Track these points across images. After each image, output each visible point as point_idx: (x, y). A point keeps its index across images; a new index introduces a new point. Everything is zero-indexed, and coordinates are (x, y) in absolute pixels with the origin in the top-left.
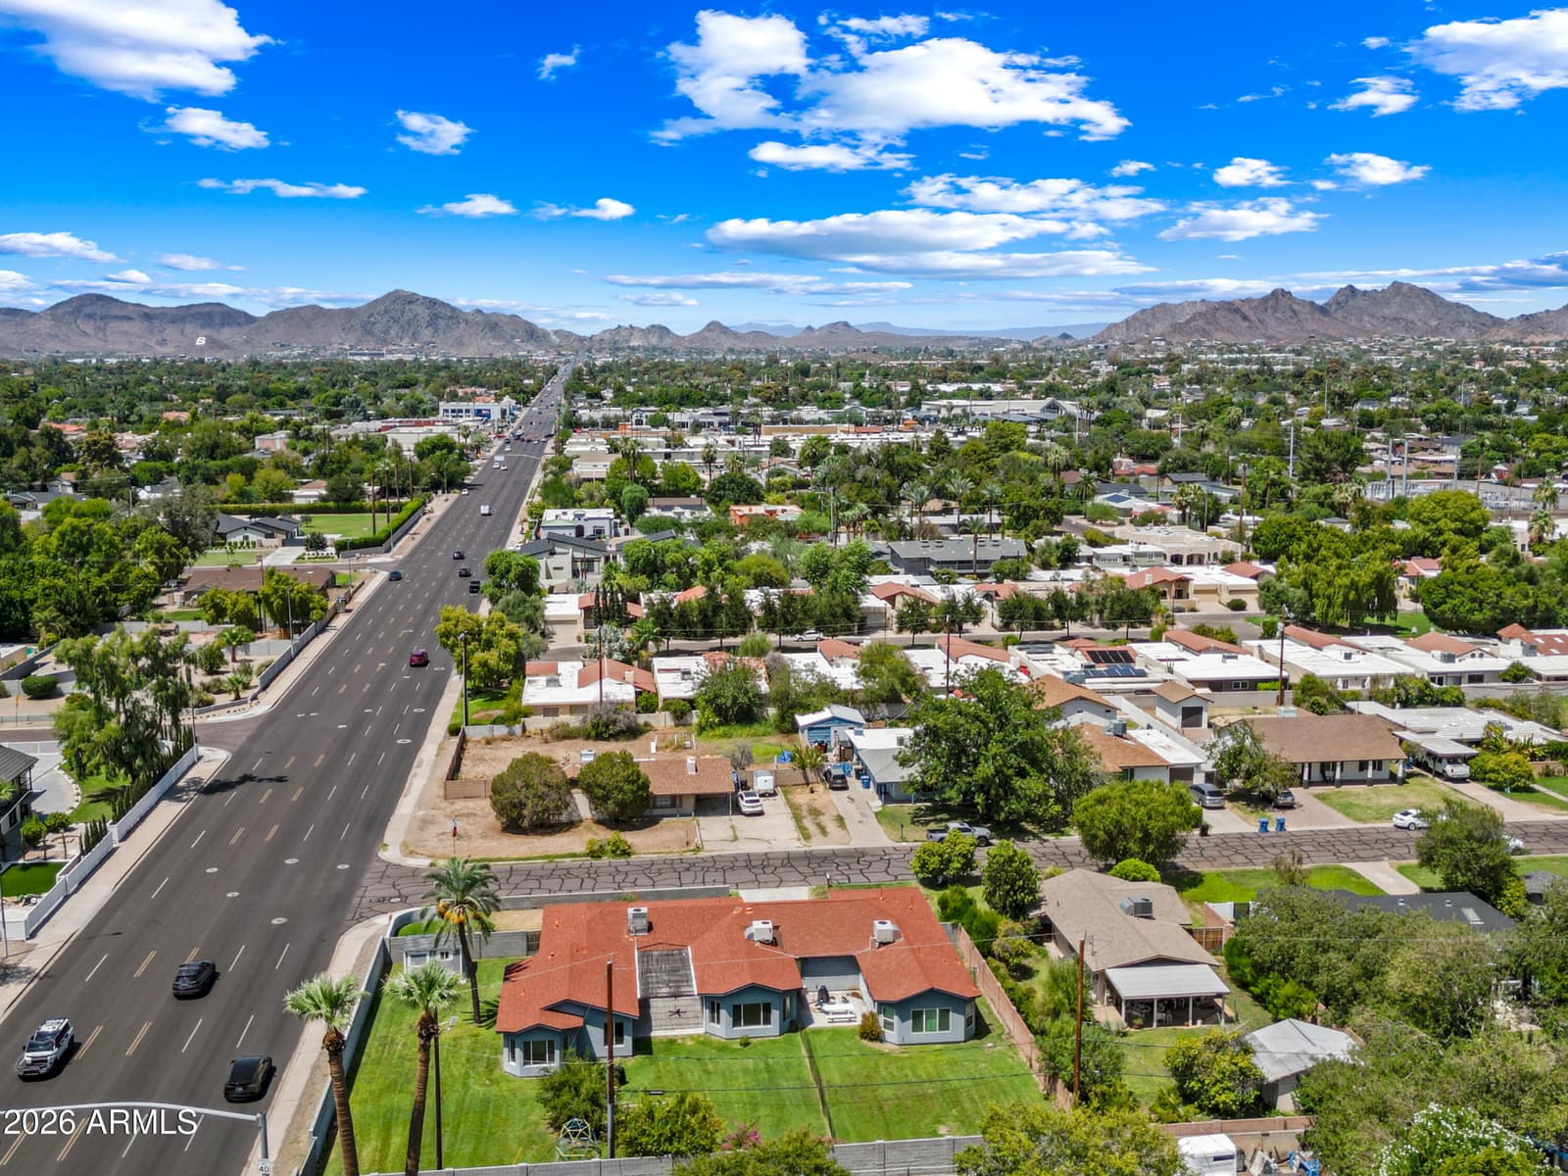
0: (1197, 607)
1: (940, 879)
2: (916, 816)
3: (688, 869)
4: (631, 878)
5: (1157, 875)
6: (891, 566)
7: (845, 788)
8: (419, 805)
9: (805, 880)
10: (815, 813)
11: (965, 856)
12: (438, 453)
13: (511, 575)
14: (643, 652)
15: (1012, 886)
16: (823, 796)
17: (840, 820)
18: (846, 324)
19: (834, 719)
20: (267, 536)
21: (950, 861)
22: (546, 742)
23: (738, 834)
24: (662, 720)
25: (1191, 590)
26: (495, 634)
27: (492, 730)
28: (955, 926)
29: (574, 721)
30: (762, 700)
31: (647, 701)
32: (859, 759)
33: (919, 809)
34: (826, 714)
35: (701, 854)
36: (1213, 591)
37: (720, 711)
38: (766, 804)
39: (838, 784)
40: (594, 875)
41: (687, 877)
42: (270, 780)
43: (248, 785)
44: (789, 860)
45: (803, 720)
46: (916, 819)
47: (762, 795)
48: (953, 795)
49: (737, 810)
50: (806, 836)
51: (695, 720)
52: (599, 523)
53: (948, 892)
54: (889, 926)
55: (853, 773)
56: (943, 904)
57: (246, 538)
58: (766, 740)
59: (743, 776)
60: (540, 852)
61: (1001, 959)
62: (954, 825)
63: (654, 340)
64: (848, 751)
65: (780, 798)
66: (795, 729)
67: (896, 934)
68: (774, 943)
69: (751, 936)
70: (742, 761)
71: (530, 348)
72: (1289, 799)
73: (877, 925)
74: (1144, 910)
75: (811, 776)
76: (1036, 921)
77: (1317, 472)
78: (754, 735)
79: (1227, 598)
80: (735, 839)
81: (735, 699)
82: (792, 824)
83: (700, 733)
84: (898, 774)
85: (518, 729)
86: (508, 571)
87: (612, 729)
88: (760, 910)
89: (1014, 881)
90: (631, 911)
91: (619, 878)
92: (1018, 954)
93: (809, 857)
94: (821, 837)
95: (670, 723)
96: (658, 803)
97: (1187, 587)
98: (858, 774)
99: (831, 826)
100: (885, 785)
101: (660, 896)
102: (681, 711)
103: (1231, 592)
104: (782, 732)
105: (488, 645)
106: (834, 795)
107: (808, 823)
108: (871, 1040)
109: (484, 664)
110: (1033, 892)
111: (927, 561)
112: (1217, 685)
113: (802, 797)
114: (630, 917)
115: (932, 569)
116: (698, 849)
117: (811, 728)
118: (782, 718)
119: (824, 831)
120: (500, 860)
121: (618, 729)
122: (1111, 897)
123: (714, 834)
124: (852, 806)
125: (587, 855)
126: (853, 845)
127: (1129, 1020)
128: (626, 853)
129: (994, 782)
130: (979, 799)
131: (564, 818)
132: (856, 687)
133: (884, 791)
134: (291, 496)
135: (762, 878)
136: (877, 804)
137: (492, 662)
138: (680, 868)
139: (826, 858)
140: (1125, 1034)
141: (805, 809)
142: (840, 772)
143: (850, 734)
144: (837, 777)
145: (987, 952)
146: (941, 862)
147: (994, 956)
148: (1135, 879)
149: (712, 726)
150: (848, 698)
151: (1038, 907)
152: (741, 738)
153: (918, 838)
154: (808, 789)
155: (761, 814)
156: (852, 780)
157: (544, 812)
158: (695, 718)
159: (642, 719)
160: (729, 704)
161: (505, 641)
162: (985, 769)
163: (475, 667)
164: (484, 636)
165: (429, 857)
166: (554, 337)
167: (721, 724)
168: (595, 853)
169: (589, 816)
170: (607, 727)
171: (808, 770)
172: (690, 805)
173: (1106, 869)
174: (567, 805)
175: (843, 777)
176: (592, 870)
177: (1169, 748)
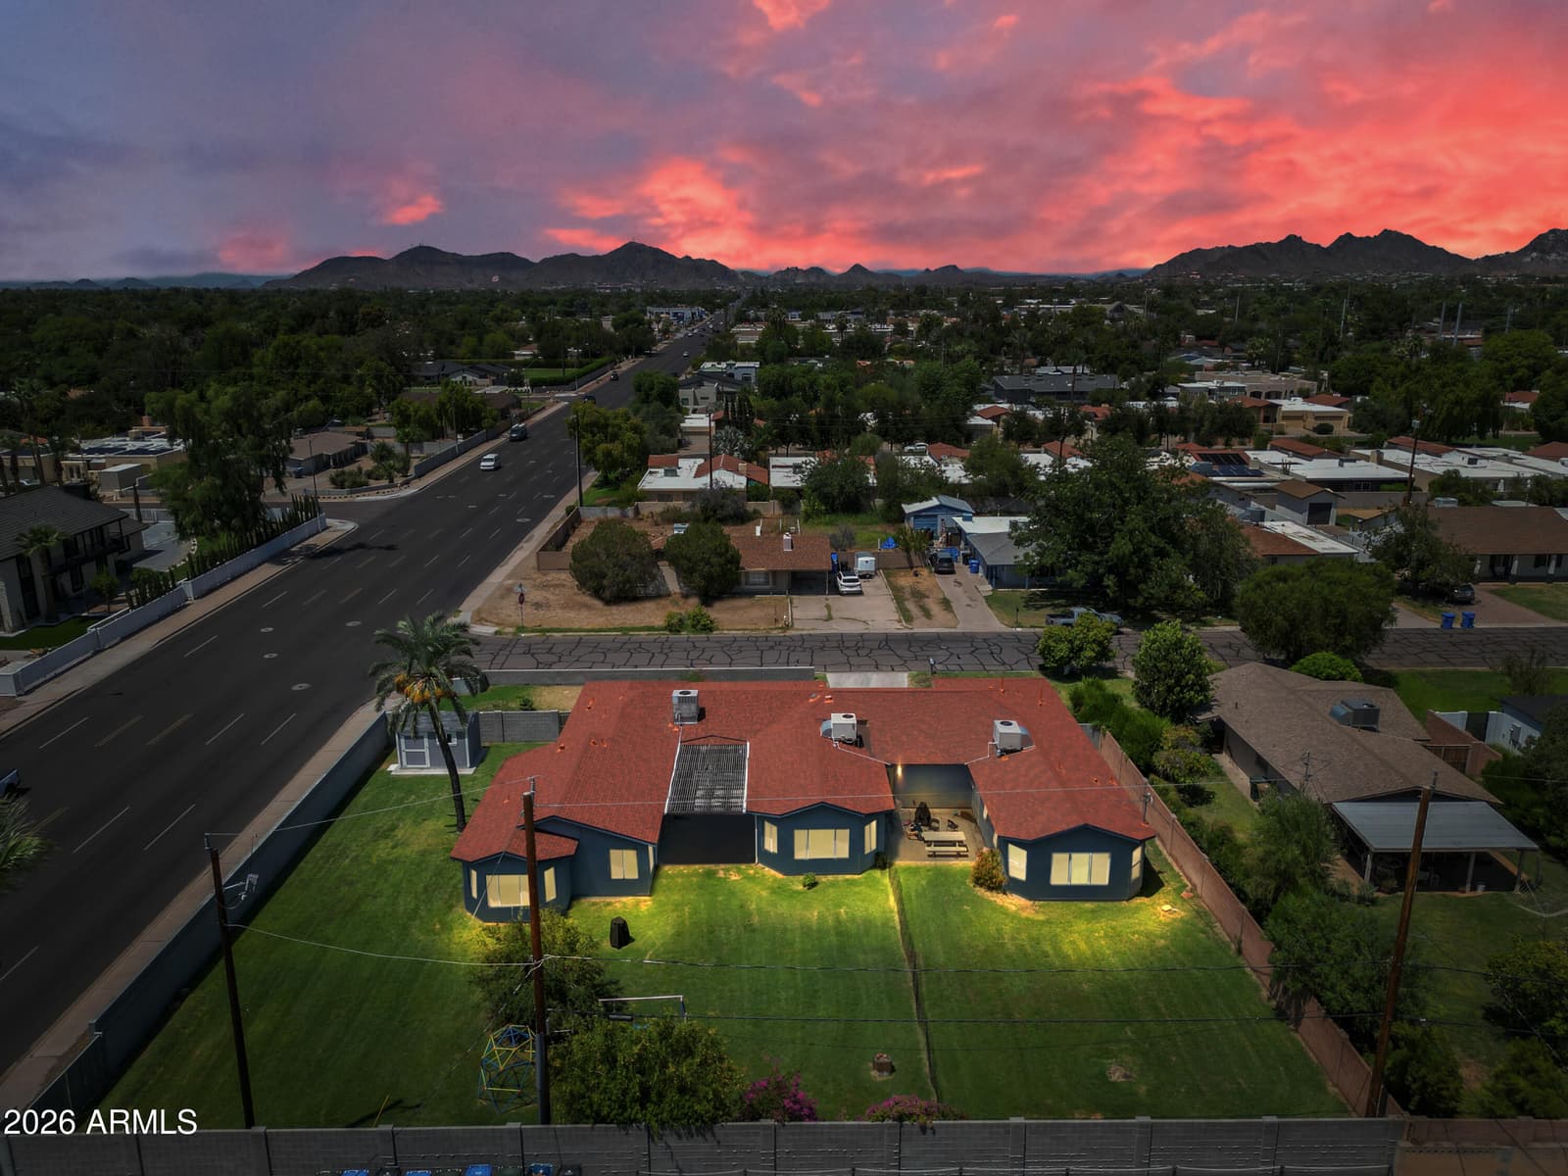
0: (1286, 430)
1: (1067, 671)
2: (1031, 599)
3: (772, 648)
4: (707, 655)
5: (1357, 673)
6: (994, 398)
7: (952, 572)
8: (509, 576)
9: (904, 666)
10: (919, 595)
11: (1100, 644)
12: (630, 326)
13: (654, 392)
14: (761, 453)
15: (1178, 682)
16: (927, 579)
17: (946, 604)
18: (955, 267)
19: (940, 507)
20: (481, 377)
21: (1081, 649)
22: (657, 524)
23: (834, 614)
24: (772, 509)
25: (1279, 416)
26: (620, 429)
27: (605, 512)
28: (1096, 729)
29: (684, 506)
30: (871, 492)
31: (759, 491)
32: (967, 543)
33: (1034, 593)
34: (934, 502)
35: (790, 633)
36: (1299, 416)
37: (826, 499)
38: (866, 585)
39: (944, 567)
40: (666, 650)
41: (769, 656)
42: (381, 548)
43: (359, 550)
44: (887, 642)
45: (909, 508)
46: (1031, 603)
47: (861, 577)
48: (1076, 577)
49: (835, 590)
50: (908, 618)
51: (803, 507)
52: (748, 371)
53: (1080, 685)
54: (1015, 729)
55: (960, 558)
56: (1077, 700)
57: (464, 378)
58: (871, 528)
59: (844, 557)
60: (617, 624)
61: (1167, 778)
62: (1078, 610)
63: (813, 279)
64: (957, 535)
65: (880, 581)
66: (902, 517)
67: (1026, 740)
68: (859, 742)
69: (828, 732)
70: (845, 545)
71: (723, 284)
72: (1469, 594)
73: (1001, 729)
74: (1367, 719)
75: (915, 559)
76: (1207, 726)
77: (1373, 332)
78: (861, 524)
79: (1312, 423)
80: (830, 618)
81: (842, 487)
82: (892, 606)
83: (806, 521)
84: (1012, 556)
85: (630, 511)
86: (652, 389)
87: (720, 513)
88: (844, 700)
89: (1182, 675)
90: (676, 693)
91: (694, 655)
92: (1192, 772)
93: (910, 640)
94: (924, 619)
95: (778, 511)
96: (751, 580)
97: (1275, 413)
98: (966, 559)
99: (936, 609)
100: (996, 567)
101: (733, 676)
102: (788, 499)
103: (1317, 418)
104: (889, 521)
105: (614, 438)
106: (939, 579)
107: (910, 605)
108: (990, 889)
109: (608, 454)
110: (1204, 688)
111: (1028, 393)
112: (1338, 485)
113: (905, 581)
114: (675, 701)
115: (1032, 399)
116: (787, 627)
117: (917, 515)
118: (889, 507)
119: (927, 614)
120: (571, 630)
121: (725, 513)
122: (1311, 700)
123: (807, 613)
124: (959, 590)
125: (665, 629)
126: (959, 629)
127: (1377, 879)
128: (708, 628)
129: (1132, 561)
130: (1110, 581)
131: (651, 589)
132: (965, 481)
133: (994, 574)
134: (514, 355)
135: (853, 661)
136: (987, 588)
137: (615, 453)
138: (762, 646)
139: (929, 642)
140: (1373, 902)
141: (908, 591)
142: (947, 555)
143: (959, 520)
144: (943, 560)
145: (1147, 770)
146: (1071, 650)
147: (1156, 772)
148: (1328, 678)
149: (818, 513)
150: (956, 490)
151: (1209, 709)
152: (847, 524)
153: (1036, 624)
154: (912, 573)
155: (860, 593)
156: (959, 565)
157: (624, 584)
158: (803, 506)
159: (751, 506)
160: (835, 492)
161: (630, 434)
162: (1121, 546)
163: (599, 456)
164: (610, 429)
165: (497, 624)
166: (741, 277)
167: (827, 512)
168: (674, 627)
169: (678, 590)
170: (715, 511)
171: (912, 553)
172: (784, 582)
173: (1285, 665)
174: (654, 578)
175: (949, 561)
176: (667, 645)
177: (1312, 538)
